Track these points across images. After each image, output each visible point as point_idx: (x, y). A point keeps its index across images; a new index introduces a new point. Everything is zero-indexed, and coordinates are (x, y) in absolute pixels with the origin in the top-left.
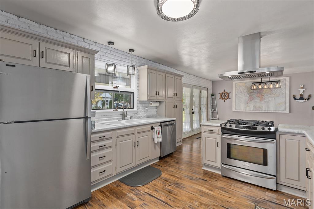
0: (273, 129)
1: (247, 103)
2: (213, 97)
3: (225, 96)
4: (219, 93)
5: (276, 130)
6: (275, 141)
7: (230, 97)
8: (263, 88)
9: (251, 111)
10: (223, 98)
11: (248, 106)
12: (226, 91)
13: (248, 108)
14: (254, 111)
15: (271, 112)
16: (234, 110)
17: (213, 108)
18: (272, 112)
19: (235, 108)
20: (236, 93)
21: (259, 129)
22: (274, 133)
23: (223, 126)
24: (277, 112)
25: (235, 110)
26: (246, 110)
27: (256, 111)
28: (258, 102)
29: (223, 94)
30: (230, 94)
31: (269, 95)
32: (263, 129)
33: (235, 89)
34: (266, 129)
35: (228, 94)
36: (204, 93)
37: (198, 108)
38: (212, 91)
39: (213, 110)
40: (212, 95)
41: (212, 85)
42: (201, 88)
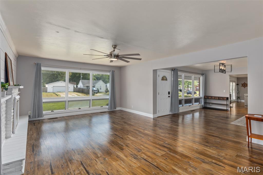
3: (245, 85)
4: (241, 84)
36: (234, 84)
37: (232, 91)
38: (237, 83)
39: (238, 92)
40: (237, 85)
41: (237, 80)
42: (233, 82)
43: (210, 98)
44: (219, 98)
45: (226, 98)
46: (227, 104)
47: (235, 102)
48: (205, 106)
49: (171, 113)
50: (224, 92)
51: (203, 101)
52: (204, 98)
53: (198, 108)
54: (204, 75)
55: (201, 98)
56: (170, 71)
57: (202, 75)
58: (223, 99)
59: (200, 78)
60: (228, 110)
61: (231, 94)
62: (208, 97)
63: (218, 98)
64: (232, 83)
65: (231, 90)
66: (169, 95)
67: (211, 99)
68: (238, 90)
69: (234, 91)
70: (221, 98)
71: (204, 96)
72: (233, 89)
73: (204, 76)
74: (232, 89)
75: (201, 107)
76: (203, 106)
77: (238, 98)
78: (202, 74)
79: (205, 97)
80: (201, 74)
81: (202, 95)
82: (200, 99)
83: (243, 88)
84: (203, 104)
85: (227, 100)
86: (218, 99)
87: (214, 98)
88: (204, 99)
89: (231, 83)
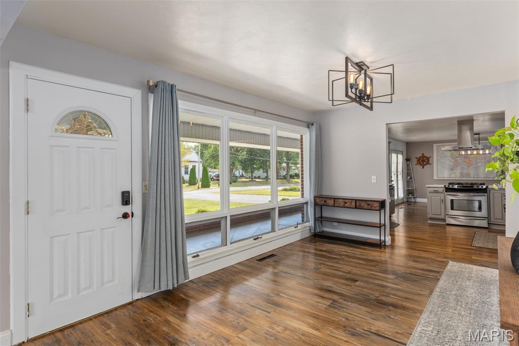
0: (484, 187)
1: (452, 170)
2: (408, 162)
3: (423, 161)
4: (416, 158)
5: (487, 187)
6: (486, 194)
7: (430, 162)
8: (472, 154)
9: (457, 179)
10: (422, 163)
11: (454, 173)
12: (424, 155)
13: (453, 175)
14: (460, 179)
15: (480, 179)
16: (435, 178)
17: (408, 176)
18: (482, 179)
19: (437, 175)
20: (438, 158)
21: (475, 187)
22: (486, 189)
23: (447, 186)
24: (488, 179)
25: (437, 177)
26: (450, 178)
27: (463, 179)
28: (465, 168)
29: (422, 159)
30: (430, 159)
31: (478, 161)
32: (478, 187)
33: (437, 153)
34: (480, 187)
35: (428, 158)
36: (400, 157)
37: (396, 176)
38: (407, 155)
39: (409, 177)
40: (407, 160)
41: (407, 148)
42: (397, 152)
43: (331, 202)
44: (359, 204)
45: (377, 205)
46: (383, 222)
47: (403, 203)
48: (318, 230)
49: (138, 296)
50: (373, 181)
51: (310, 211)
52: (316, 204)
53: (297, 237)
54: (315, 125)
55: (307, 203)
56: (136, 94)
57: (308, 127)
58: (369, 207)
59: (304, 137)
60: (385, 241)
61: (394, 183)
62: (325, 201)
63: (354, 204)
64: (396, 155)
65: (394, 174)
66: (127, 209)
67: (334, 206)
68: (408, 174)
69: (400, 177)
70: (363, 204)
71: (315, 197)
72: (397, 172)
73: (314, 128)
74: (395, 170)
75: (307, 234)
76: (313, 231)
77: (409, 192)
78: (309, 125)
79: (318, 200)
80: (306, 124)
81: (309, 196)
82: (305, 206)
83: (419, 167)
84: (313, 225)
85: (382, 211)
86: (356, 208)
87: (342, 204)
88: (313, 205)
89: (394, 156)
